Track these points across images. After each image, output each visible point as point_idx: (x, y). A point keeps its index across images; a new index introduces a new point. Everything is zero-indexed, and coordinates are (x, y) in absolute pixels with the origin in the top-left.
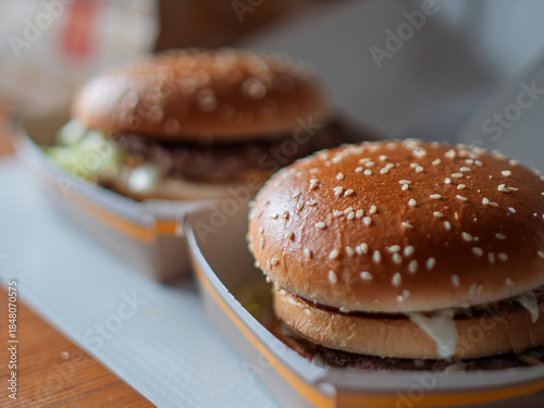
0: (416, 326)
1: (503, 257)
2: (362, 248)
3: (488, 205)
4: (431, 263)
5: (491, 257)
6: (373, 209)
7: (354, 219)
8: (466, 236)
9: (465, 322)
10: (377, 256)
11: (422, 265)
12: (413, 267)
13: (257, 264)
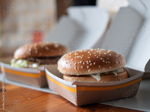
0: (93, 77)
1: (109, 62)
2: (81, 62)
3: (106, 54)
4: (94, 63)
5: (106, 62)
6: (83, 56)
7: (79, 58)
8: (101, 59)
9: (102, 76)
10: (84, 63)
11: (93, 64)
12: (91, 64)
13: (60, 72)
